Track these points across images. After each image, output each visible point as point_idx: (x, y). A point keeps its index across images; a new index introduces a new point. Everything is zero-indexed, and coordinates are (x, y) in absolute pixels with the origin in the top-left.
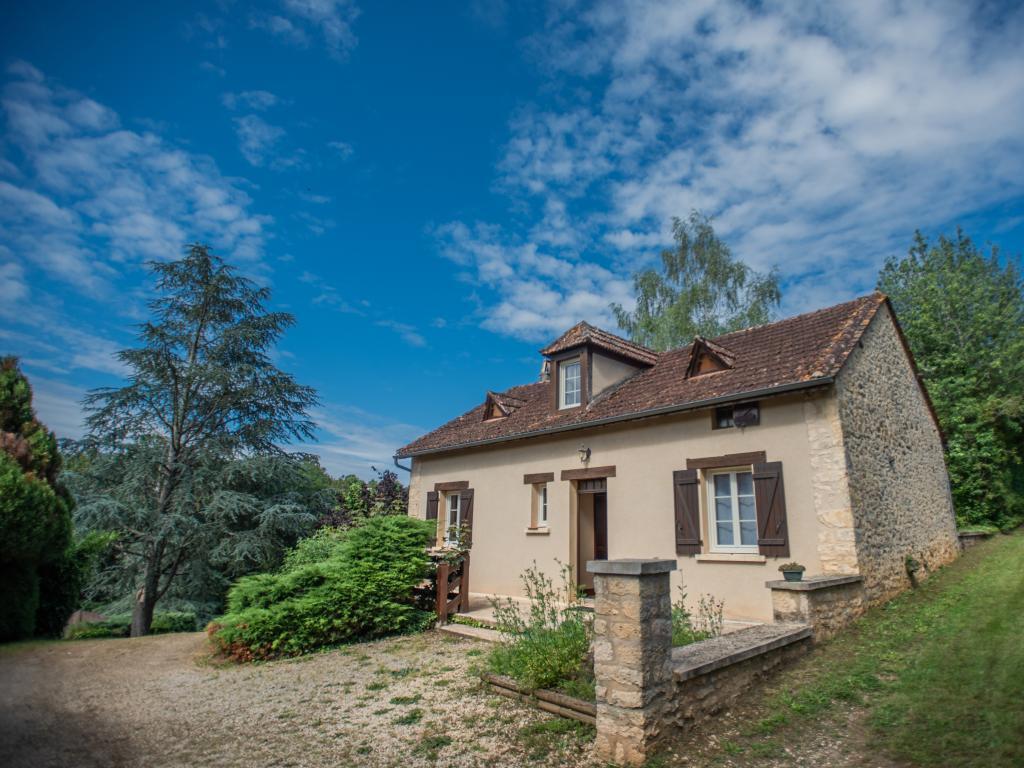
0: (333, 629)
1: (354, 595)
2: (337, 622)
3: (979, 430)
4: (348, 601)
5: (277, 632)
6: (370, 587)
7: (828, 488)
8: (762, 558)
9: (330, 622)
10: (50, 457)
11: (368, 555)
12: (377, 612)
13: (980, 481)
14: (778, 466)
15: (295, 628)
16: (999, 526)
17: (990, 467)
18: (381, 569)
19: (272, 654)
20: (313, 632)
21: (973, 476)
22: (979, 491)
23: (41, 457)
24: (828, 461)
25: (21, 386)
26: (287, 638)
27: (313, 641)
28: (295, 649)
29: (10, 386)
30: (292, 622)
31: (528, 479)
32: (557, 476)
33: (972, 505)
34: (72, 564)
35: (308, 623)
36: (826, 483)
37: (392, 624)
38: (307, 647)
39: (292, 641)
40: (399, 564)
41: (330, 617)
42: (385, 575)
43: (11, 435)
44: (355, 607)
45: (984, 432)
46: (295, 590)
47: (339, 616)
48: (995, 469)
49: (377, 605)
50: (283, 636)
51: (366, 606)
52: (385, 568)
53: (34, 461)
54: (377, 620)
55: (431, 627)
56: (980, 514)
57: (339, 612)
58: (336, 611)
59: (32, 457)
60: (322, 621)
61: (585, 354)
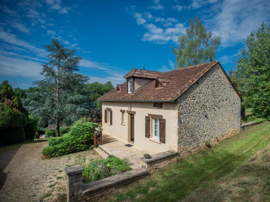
0: (66, 151)
1: (70, 144)
2: (67, 150)
3: (265, 91)
4: (69, 145)
5: (53, 152)
6: (75, 142)
7: (174, 128)
8: (160, 143)
9: (65, 150)
10: (18, 104)
11: (74, 134)
12: (77, 147)
13: (262, 106)
14: (165, 120)
15: (57, 151)
16: (267, 119)
17: (266, 102)
18: (77, 137)
19: (53, 157)
20: (62, 152)
21: (261, 105)
22: (261, 109)
23: (16, 105)
24: (174, 121)
25: (9, 88)
26: (56, 153)
27: (62, 154)
28: (58, 155)
29: (7, 88)
30: (56, 150)
31: (121, 111)
32: (126, 111)
33: (259, 113)
34: (32, 124)
35: (59, 151)
36: (174, 127)
37: (82, 149)
38: (61, 155)
39: (57, 154)
40: (82, 136)
41: (65, 149)
42: (78, 139)
43: (9, 100)
44: (71, 146)
45: (266, 92)
46: (58, 142)
47: (67, 149)
48: (268, 103)
49: (77, 146)
50: (54, 153)
51: (74, 146)
52: (79, 137)
53: (15, 105)
54: (77, 148)
55: (92, 149)
56: (261, 115)
57: (67, 148)
58: (66, 147)
59: (14, 105)
60: (63, 150)
61: (132, 79)
